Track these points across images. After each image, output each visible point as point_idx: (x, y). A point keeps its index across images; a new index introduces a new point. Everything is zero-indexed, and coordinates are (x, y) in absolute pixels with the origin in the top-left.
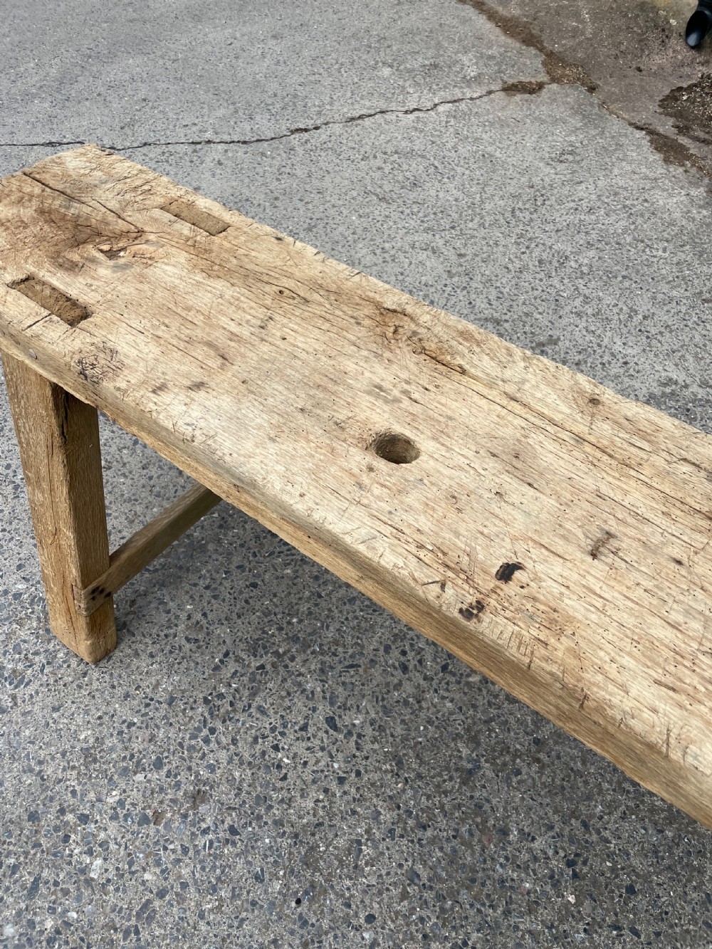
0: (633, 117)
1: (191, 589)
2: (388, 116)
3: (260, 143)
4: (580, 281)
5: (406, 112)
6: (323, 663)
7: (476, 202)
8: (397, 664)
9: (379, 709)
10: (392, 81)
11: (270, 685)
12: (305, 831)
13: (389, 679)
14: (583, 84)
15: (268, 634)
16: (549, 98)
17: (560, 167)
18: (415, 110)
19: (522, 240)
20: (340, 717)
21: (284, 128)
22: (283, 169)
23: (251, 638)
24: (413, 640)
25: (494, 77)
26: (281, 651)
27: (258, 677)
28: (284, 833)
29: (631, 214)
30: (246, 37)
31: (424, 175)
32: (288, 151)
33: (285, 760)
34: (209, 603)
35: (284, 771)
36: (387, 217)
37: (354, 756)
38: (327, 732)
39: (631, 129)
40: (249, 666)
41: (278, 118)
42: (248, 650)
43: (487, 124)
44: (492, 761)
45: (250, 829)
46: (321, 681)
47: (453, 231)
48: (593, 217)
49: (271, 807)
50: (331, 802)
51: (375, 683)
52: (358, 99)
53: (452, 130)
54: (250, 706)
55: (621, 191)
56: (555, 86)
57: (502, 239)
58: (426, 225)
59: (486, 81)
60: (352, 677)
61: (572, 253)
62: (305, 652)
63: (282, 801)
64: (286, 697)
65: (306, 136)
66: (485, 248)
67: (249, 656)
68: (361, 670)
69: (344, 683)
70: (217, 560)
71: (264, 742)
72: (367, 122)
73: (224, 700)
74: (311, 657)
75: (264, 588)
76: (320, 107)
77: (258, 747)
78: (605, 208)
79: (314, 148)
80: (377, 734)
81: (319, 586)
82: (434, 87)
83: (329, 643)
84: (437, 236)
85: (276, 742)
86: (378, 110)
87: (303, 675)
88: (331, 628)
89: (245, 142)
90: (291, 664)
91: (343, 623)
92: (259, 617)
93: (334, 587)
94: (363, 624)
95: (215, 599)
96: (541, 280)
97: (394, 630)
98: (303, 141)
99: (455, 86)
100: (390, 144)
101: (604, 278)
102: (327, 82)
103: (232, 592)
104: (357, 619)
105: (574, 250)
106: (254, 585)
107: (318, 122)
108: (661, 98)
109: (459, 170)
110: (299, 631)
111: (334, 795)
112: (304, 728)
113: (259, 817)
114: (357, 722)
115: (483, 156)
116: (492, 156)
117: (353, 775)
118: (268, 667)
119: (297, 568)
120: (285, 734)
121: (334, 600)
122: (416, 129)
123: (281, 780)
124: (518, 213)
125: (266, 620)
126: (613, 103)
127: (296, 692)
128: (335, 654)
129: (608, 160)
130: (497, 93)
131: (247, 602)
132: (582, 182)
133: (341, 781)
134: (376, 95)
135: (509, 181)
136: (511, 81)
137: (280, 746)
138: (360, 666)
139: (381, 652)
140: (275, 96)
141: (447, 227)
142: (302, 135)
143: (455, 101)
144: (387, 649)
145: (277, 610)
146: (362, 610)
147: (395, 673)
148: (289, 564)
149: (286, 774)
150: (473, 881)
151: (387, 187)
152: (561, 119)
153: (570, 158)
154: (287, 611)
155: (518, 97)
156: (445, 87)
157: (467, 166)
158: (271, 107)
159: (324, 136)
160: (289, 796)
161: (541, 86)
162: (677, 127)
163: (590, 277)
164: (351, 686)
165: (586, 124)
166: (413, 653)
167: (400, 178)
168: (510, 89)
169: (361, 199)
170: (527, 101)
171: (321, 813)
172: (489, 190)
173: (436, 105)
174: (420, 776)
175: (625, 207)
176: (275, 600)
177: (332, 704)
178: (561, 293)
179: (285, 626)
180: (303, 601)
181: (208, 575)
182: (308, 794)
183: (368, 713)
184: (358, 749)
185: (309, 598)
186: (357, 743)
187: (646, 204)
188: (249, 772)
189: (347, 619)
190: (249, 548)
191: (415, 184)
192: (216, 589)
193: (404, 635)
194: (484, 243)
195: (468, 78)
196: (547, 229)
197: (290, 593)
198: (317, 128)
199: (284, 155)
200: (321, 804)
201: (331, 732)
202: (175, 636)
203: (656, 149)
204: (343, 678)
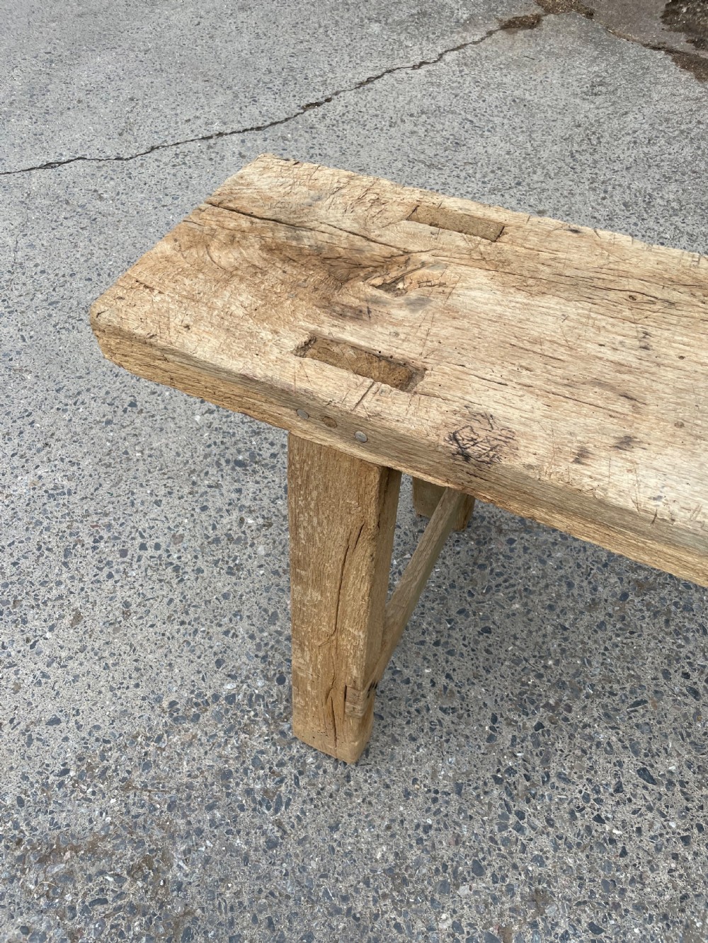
0: (644, 38)
1: (420, 649)
2: (397, 74)
3: (276, 127)
4: (676, 218)
5: (414, 68)
6: (605, 706)
7: (529, 151)
8: (684, 690)
9: (689, 747)
10: (386, 37)
11: (559, 745)
12: (672, 909)
13: (685, 709)
14: (578, 11)
15: (528, 685)
16: (552, 30)
17: (599, 100)
18: (422, 64)
19: (596, 185)
20: (652, 766)
21: (293, 105)
22: (312, 151)
23: (512, 693)
24: (689, 658)
25: (487, 16)
26: (552, 702)
27: (541, 738)
28: (651, 916)
29: (692, 139)
30: (212, 14)
31: (462, 132)
32: (309, 130)
33: (615, 831)
34: (447, 662)
35: (620, 845)
36: (444, 184)
37: (688, 809)
38: (645, 788)
39: (648, 51)
40: (525, 727)
41: (283, 96)
42: (516, 709)
43: (502, 66)
45: (613, 922)
46: (613, 728)
47: (520, 187)
48: (656, 148)
49: (623, 891)
50: (686, 869)
51: (671, 717)
52: (359, 62)
53: (469, 79)
54: (548, 776)
55: (670, 116)
56: (551, 17)
57: (575, 187)
58: (489, 186)
59: (481, 22)
60: (643, 716)
61: (654, 190)
62: (578, 698)
63: (633, 881)
64: (583, 756)
65: (320, 111)
66: (561, 200)
67: (520, 716)
68: (649, 706)
69: (637, 726)
70: (433, 609)
71: (583, 816)
72: (378, 84)
73: (517, 775)
74: (588, 702)
75: (499, 631)
76: (321, 76)
77: (580, 823)
78: (663, 136)
79: (335, 122)
80: (700, 777)
81: (558, 616)
82: (431, 36)
83: (600, 681)
84: (507, 196)
85: (596, 813)
86: (384, 70)
87: (589, 726)
88: (594, 663)
89: (259, 129)
90: (570, 716)
91: (604, 654)
92: (510, 667)
93: (575, 614)
94: (626, 651)
95: (452, 655)
96: (636, 224)
97: (663, 650)
98: (320, 116)
99: (452, 32)
100: (412, 104)
101: (699, 211)
102: (318, 48)
103: (466, 643)
104: (617, 646)
105: (654, 186)
106: (487, 630)
107: (328, 93)
108: (661, 14)
109: (497, 120)
110: (561, 675)
111: (686, 860)
112: (619, 789)
113: (616, 906)
114: (672, 768)
115: (514, 101)
116: (523, 100)
117: (695, 831)
118: (546, 724)
119: (525, 600)
120: (602, 800)
121: (582, 629)
122: (432, 84)
123: (621, 856)
124: (577, 156)
125: (519, 669)
126: (617, 27)
127: (591, 748)
128: (612, 694)
129: (641, 85)
130: (498, 33)
131: (487, 651)
132: (626, 113)
133: (686, 840)
134: (375, 54)
135: (554, 124)
136: (506, 18)
137: (603, 816)
138: (646, 702)
139: (662, 681)
140: (270, 72)
141: (513, 185)
142: (316, 110)
143: (458, 48)
144: (666, 674)
145: (526, 655)
146: (618, 635)
147: (688, 701)
148: (514, 598)
149: (624, 848)
151: (430, 152)
152: (575, 50)
153: (603, 89)
154: (537, 653)
155: (521, 34)
156: (443, 34)
157: (502, 115)
158: (270, 85)
159: (340, 108)
160: (638, 873)
161: (538, 19)
162: (693, 42)
163: (684, 212)
164: (647, 727)
165: (601, 52)
166: (696, 674)
167: (439, 140)
168: (511, 26)
169: (409, 170)
170: (531, 36)
171: (681, 884)
172: (537, 136)
173: (441, 55)
175: (682, 132)
176: (518, 643)
177: (636, 753)
178: (663, 235)
179: (542, 671)
180: (549, 638)
181: (431, 629)
182: (658, 866)
183: (679, 755)
184: (687, 800)
185: (554, 633)
186: (684, 793)
187: (701, 126)
188: (582, 856)
189: (606, 649)
190: (461, 588)
191: (456, 143)
192: (447, 643)
193: (677, 655)
194: (558, 194)
195: (462, 21)
196: (616, 168)
197: (531, 632)
198: (328, 100)
199: (307, 135)
200: (676, 874)
201: (650, 786)
202: (428, 710)
203: (683, 67)
204: (634, 720)
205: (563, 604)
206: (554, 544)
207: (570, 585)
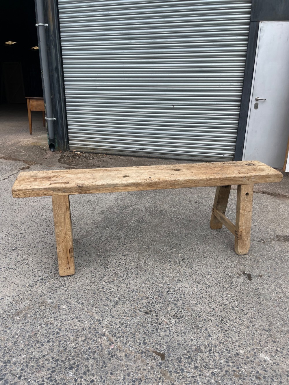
0: (56, 166)
6: (112, 251)
9: (128, 250)
11: (108, 258)
14: (38, 164)
16: (34, 168)
18: (5, 179)
20: (124, 254)
23: (96, 256)
26: (104, 254)
27: (105, 259)
28: (134, 268)
33: (123, 263)
37: (132, 256)
38: (124, 257)
39: (59, 168)
40: (101, 259)
44: (149, 245)
46: (115, 253)
49: (128, 268)
51: (123, 248)
54: (109, 262)
56: (32, 166)
59: (15, 169)
62: (108, 252)
63: (129, 266)
64: (113, 258)
67: (99, 258)
71: (117, 263)
73: (104, 264)
75: (89, 251)
80: (131, 252)
82: (3, 174)
85: (119, 262)
87: (111, 254)
90: (108, 255)
93: (100, 244)
94: (112, 244)
99: (8, 172)
103: (84, 254)
106: (86, 251)
108: (57, 162)
110: (103, 251)
112: (120, 258)
113: (129, 270)
114: (127, 253)
118: (105, 257)
119: (90, 246)
121: (103, 245)
123: (126, 265)
125: (95, 253)
126: (49, 165)
127: (113, 256)
130: (21, 171)
131: (88, 254)
133: (134, 259)
136: (21, 168)
138: (118, 248)
143: (12, 175)
146: (109, 243)
148: (88, 246)
150: (163, 256)
155: (26, 170)
156: (6, 173)
161: (29, 167)
162: (68, 165)
164: (120, 251)
168: (23, 169)
170: (29, 170)
173: (9, 177)
174: (143, 252)
176: (93, 251)
177: (121, 254)
179: (100, 252)
182: (132, 263)
185: (98, 247)
186: (130, 255)
188: (120, 267)
195: (9, 170)
197: (94, 249)
200: (135, 263)
203: (68, 169)
204: (118, 251)
205: (97, 244)
206: (91, 237)
207: (97, 241)
